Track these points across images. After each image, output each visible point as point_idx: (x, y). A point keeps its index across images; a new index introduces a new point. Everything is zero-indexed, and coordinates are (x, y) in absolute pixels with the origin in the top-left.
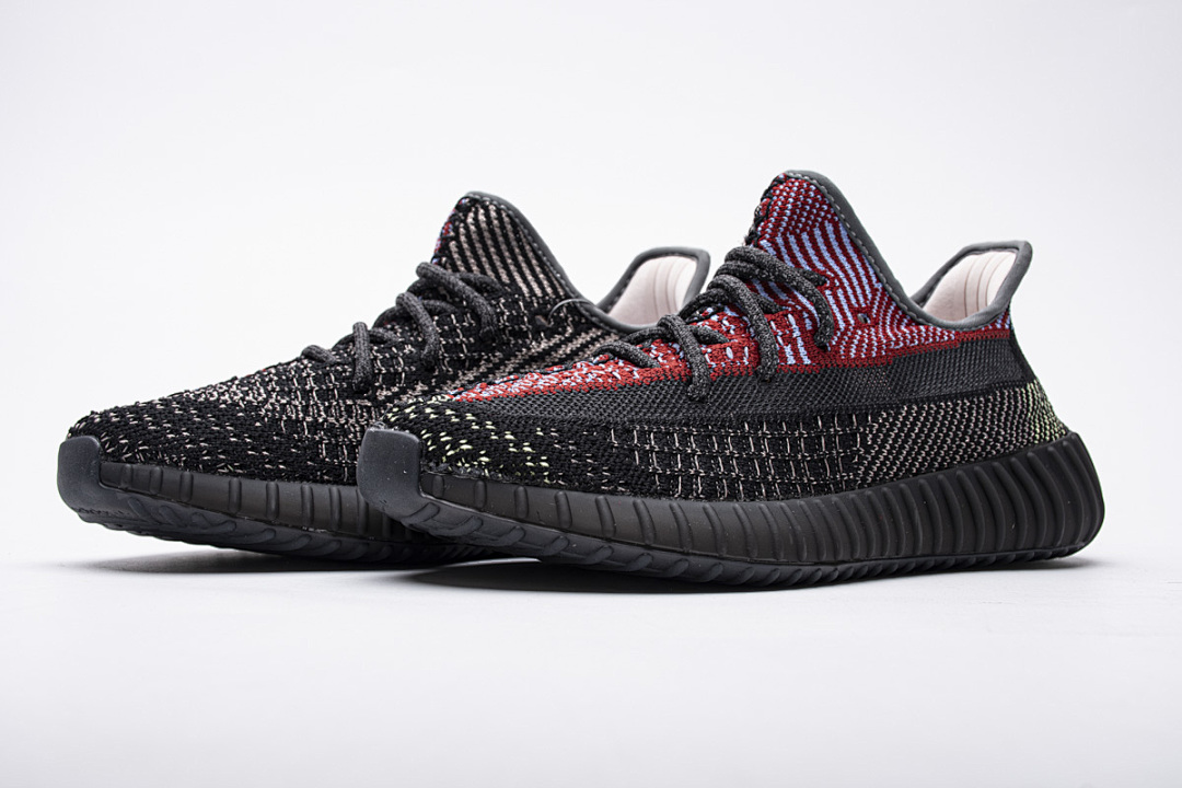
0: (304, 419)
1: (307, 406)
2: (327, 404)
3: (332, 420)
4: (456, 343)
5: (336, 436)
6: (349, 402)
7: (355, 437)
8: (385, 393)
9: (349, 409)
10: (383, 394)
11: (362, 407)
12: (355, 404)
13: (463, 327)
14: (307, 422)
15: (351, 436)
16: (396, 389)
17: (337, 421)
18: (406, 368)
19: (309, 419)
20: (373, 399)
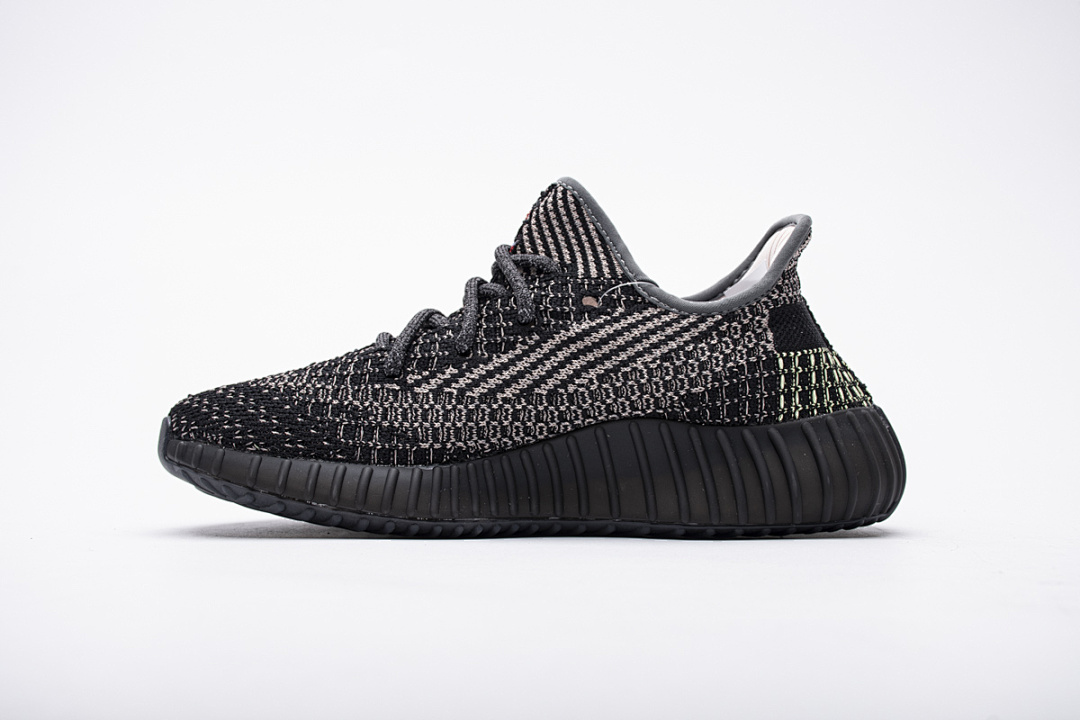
2: (356, 388)
3: (357, 403)
4: (496, 327)
5: (357, 418)
6: (377, 386)
7: (376, 420)
8: (415, 377)
9: (376, 393)
10: (412, 378)
14: (333, 405)
15: (370, 418)
16: (425, 373)
18: (441, 353)
19: (336, 402)
20: (403, 382)
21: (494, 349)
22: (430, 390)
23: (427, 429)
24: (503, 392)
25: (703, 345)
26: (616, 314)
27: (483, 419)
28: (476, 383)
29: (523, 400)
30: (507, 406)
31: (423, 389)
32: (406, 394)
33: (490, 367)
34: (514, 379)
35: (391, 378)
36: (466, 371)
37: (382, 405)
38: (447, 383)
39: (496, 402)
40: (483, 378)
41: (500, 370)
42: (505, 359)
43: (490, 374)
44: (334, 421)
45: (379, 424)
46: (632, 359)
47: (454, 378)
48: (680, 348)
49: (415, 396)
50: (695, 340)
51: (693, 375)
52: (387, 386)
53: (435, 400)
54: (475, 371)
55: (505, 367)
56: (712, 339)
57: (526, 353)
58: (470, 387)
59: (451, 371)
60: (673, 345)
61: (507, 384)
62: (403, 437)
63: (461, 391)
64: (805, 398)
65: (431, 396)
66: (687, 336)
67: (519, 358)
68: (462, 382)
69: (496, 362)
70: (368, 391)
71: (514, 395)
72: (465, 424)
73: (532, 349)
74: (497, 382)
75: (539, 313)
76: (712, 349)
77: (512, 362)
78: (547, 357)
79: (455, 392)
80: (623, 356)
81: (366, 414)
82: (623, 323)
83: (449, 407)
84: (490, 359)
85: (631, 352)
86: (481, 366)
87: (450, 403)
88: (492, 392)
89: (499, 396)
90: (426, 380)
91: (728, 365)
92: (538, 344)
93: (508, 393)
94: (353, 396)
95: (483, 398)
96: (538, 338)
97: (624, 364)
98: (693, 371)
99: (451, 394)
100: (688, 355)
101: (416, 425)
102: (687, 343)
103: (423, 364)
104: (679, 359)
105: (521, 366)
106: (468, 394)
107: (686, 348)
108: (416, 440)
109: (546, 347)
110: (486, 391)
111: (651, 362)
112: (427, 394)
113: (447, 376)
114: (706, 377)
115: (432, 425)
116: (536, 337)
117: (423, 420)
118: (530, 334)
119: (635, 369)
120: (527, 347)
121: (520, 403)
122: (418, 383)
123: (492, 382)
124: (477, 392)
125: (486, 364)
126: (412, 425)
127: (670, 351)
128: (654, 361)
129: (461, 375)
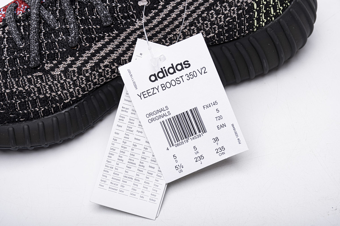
0: (5, 91)
1: (6, 83)
2: (17, 80)
3: (20, 89)
4: (89, 28)
5: (24, 98)
6: (29, 77)
7: (35, 95)
8: (49, 65)
9: (29, 81)
10: (47, 67)
11: (37, 77)
12: (33, 76)
13: (92, 19)
14: (7, 93)
15: (32, 95)
16: (55, 62)
17: (24, 89)
18: (61, 50)
19: (8, 91)
20: (43, 70)
21: (91, 41)
22: (61, 71)
23: (66, 94)
24: (103, 62)
25: (213, 11)
26: (160, 7)
27: (95, 78)
28: (86, 62)
29: (115, 64)
30: (107, 69)
31: (57, 72)
32: (47, 76)
33: (92, 51)
34: (108, 55)
35: (35, 69)
36: (79, 57)
37: (36, 86)
38: (70, 66)
39: (100, 68)
40: (90, 58)
41: (98, 51)
42: (99, 45)
43: (93, 55)
44: (11, 102)
45: (38, 97)
46: (173, 30)
47: (73, 62)
48: (199, 16)
49: (53, 77)
50: (208, 9)
51: (207, 29)
52: (35, 75)
53: (65, 76)
54: (84, 55)
55: (101, 49)
56: (217, 6)
57: (111, 41)
58: (83, 65)
59: (69, 59)
60: (195, 15)
61: (104, 58)
62: (53, 100)
63: (79, 68)
64: (267, 14)
65: (62, 75)
66: (202, 8)
67: (108, 43)
68: (78, 63)
69: (95, 48)
70: (24, 80)
71: (109, 62)
72: (86, 85)
73: (115, 38)
74: (98, 58)
75: (115, 19)
76: (218, 13)
77: (104, 46)
78: (124, 40)
79: (76, 69)
80: (168, 30)
81: (29, 93)
82: (166, 11)
83: (75, 78)
84: (91, 47)
85: (172, 26)
86: (87, 52)
87: (74, 76)
88: (97, 65)
89: (101, 65)
90: (56, 66)
91: (227, 20)
92: (118, 35)
93: (106, 63)
94: (17, 85)
95: (92, 69)
96: (117, 32)
97: (169, 33)
98: (207, 27)
99: (74, 71)
100: (204, 19)
101: (59, 93)
102: (203, 12)
103: (52, 57)
104: (199, 23)
105: (110, 48)
106: (84, 69)
107: (203, 15)
108: (61, 99)
109: (123, 36)
110: (93, 64)
111: (184, 29)
112: (60, 74)
113: (69, 62)
114: (214, 28)
115: (69, 91)
116: (116, 32)
117: (63, 90)
118: (112, 31)
119: (175, 35)
120: (111, 37)
121: (114, 65)
122: (52, 69)
123: (96, 59)
124: (88, 66)
125: (89, 50)
126: (57, 94)
127: (194, 19)
128: (186, 28)
129: (77, 59)
